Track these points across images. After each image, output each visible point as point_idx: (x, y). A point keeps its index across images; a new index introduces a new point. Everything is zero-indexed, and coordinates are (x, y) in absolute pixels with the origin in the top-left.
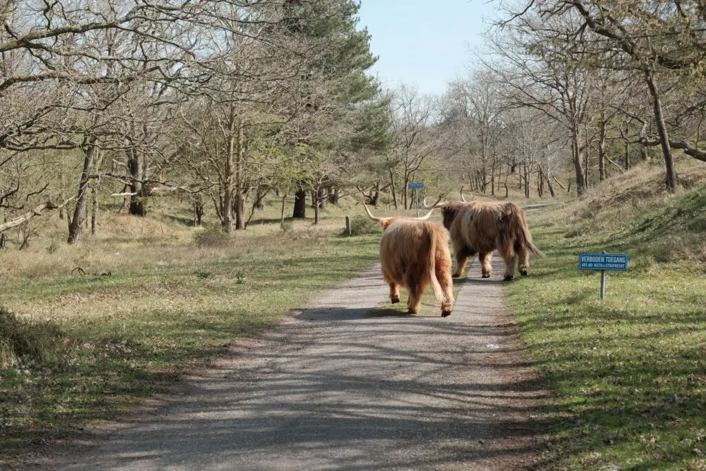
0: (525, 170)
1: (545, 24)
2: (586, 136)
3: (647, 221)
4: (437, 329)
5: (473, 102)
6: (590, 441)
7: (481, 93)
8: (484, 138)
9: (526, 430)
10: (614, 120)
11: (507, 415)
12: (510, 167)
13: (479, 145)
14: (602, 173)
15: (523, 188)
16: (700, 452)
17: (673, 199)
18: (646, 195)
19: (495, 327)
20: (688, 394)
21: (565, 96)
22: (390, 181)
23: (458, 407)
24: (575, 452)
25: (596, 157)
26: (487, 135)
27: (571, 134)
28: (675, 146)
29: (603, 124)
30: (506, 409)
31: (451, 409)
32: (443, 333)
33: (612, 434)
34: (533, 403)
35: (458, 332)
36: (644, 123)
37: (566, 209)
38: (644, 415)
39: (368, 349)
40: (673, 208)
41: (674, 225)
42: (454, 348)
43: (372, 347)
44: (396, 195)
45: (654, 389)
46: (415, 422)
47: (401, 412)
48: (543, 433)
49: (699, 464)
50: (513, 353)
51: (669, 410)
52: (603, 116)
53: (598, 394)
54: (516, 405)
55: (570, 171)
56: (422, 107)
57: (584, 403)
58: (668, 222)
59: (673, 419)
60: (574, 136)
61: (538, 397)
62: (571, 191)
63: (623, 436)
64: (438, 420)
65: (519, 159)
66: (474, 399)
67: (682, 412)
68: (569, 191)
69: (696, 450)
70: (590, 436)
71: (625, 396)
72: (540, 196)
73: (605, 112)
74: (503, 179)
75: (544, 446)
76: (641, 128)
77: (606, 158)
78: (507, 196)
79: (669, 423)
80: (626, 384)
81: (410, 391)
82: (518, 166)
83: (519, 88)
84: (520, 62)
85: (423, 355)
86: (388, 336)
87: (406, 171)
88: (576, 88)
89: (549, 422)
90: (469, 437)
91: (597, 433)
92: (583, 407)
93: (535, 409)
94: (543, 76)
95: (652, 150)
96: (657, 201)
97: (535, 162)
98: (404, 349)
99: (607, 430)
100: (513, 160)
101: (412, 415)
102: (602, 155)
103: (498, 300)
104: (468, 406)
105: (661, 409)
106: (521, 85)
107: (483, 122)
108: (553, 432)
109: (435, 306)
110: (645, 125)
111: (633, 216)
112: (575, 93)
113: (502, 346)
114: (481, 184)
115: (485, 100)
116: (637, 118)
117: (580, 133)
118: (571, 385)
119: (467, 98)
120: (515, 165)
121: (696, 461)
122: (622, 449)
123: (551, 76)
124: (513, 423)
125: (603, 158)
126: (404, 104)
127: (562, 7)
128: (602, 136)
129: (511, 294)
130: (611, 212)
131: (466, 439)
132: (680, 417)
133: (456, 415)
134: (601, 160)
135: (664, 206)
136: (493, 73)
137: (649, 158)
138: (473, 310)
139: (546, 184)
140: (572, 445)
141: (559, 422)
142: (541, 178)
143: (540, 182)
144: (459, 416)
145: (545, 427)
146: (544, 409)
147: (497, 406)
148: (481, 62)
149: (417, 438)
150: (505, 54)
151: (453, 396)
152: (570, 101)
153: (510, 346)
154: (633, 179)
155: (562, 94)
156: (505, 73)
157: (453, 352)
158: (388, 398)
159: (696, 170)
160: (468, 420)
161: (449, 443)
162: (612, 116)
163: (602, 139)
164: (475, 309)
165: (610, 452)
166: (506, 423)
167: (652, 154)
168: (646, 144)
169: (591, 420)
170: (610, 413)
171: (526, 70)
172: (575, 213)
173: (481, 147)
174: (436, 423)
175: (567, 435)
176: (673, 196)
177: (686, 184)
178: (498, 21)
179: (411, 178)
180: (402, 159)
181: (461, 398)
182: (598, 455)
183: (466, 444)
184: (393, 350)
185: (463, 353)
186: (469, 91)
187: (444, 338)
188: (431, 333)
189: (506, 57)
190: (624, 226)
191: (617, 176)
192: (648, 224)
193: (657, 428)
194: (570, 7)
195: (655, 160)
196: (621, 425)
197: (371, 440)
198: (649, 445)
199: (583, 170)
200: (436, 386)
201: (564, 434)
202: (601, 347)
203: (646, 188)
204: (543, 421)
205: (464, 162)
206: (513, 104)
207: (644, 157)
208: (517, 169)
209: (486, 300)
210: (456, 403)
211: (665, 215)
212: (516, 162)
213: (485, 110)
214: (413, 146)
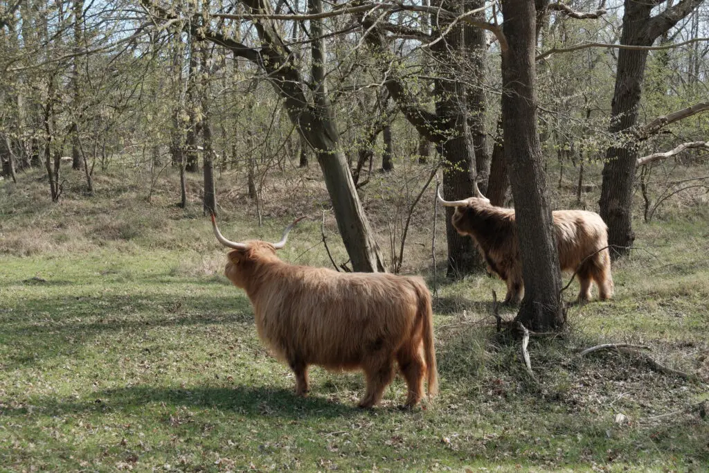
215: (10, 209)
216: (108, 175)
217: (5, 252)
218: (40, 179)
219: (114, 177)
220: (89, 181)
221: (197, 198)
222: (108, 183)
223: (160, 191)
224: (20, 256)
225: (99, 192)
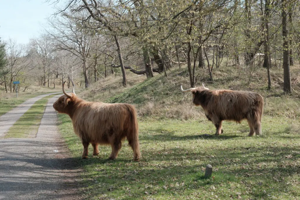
0: (62, 77)
1: (73, 15)
2: (89, 63)
3: (116, 99)
4: (31, 144)
5: (40, 47)
6: (102, 190)
7: (44, 44)
8: (45, 62)
9: (74, 186)
10: (101, 56)
11: (65, 180)
12: (56, 76)
13: (43, 66)
14: (95, 79)
15: (61, 84)
16: (147, 193)
17: (126, 90)
18: (115, 88)
19: (56, 143)
20: (140, 170)
21: (81, 46)
22: (4, 80)
23: (44, 177)
24: (96, 195)
25: (93, 72)
26: (46, 61)
27: (83, 62)
28: (126, 68)
29: (96, 58)
30: (65, 177)
31: (41, 178)
32: (34, 145)
33: (111, 187)
34: (76, 175)
35: (40, 145)
36: (113, 58)
37: (80, 93)
38: (123, 179)
39: (2, 153)
40: (126, 94)
41: (127, 100)
42: (39, 152)
43: (4, 152)
44: (7, 86)
45: (125, 168)
46: (26, 183)
47: (20, 179)
48: (82, 187)
49: (147, 198)
50: (65, 154)
51: (133, 176)
52: (96, 55)
53: (103, 170)
54: (69, 175)
55: (81, 78)
56: (19, 49)
57: (98, 174)
58: (125, 99)
59: (135, 180)
60: (84, 63)
61: (78, 172)
62: (81, 86)
63: (115, 187)
64: (36, 182)
65: (59, 72)
66: (51, 173)
67: (138, 177)
68: (80, 86)
69: (146, 192)
70: (101, 188)
71: (114, 171)
72: (69, 88)
73: (97, 53)
74: (53, 80)
75: (83, 192)
76: (112, 60)
77: (97, 72)
78: (54, 88)
79: (133, 182)
80: (114, 166)
81: (23, 170)
82: (59, 75)
83: (61, 42)
84: (62, 31)
85: (26, 155)
86: (10, 147)
87: (11, 76)
88: (85, 42)
89: (83, 182)
90: (50, 189)
91: (104, 186)
92: (97, 176)
93: (77, 177)
94: (71, 37)
95: (116, 70)
96: (120, 90)
97: (67, 74)
98: (18, 153)
99: (108, 185)
100: (57, 73)
101: (25, 181)
102: (95, 71)
103: (56, 132)
104: (48, 176)
105: (129, 176)
106: (62, 41)
107: (45, 56)
108: (86, 186)
109: (29, 134)
110: (114, 59)
111: (109, 96)
112: (85, 45)
113: (60, 151)
114: (43, 82)
115: (46, 47)
116: (110, 56)
117: (87, 61)
118: (91, 167)
119: (38, 45)
120: (58, 74)
121: (146, 197)
122: (116, 193)
123: (75, 37)
124: (69, 183)
125: (96, 72)
126: (10, 47)
127: (80, 9)
128: (96, 63)
129: (61, 129)
130: (100, 95)
131: (49, 190)
132: (138, 179)
133: (43, 180)
134: (95, 73)
135: (122, 93)
136: (50, 35)
137: (115, 73)
138: (46, 136)
139: (71, 83)
140: (95, 192)
141: (88, 182)
142: (69, 80)
143: (68, 82)
144: (45, 181)
145: (82, 184)
146: (81, 177)
147: (61, 176)
148: (45, 30)
149: (28, 190)
150: (55, 27)
151: (41, 172)
152: (83, 48)
153: (63, 151)
154: (109, 81)
155: (79, 45)
156: (55, 36)
157: (39, 154)
158: (13, 173)
159: (134, 78)
160: (49, 182)
161: (42, 192)
162: (100, 55)
163: (96, 64)
164: (47, 135)
165: (111, 194)
166: (66, 183)
167: (116, 71)
168: (114, 67)
169: (101, 181)
170: (109, 178)
171: (64, 34)
172: (85, 95)
173: (43, 67)
174: (35, 184)
175: (92, 187)
176: (126, 88)
177: (131, 84)
178: (54, 13)
179: (13, 79)
180: (10, 71)
181: (45, 173)
182: (106, 195)
183: (49, 192)
184: (13, 153)
185: (43, 154)
186: (38, 42)
187: (35, 147)
188: (29, 146)
189: (56, 28)
190: (106, 101)
191: (102, 80)
192: (116, 100)
193: (129, 184)
194: (83, 9)
195: (117, 74)
196: (114, 183)
197: (8, 192)
198: (126, 191)
199: (88, 77)
200: (34, 168)
201: (91, 187)
202: (102, 151)
203: (115, 85)
204: (81, 182)
205: (36, 73)
206: (58, 48)
207: (113, 73)
208: (59, 77)
209: (51, 131)
210: (43, 175)
211: (123, 96)
212: (58, 73)
213: (45, 51)
214: (14, 66)
215: (166, 92)
216: (220, 71)
217: (171, 118)
218: (180, 74)
219: (224, 72)
220: (210, 74)
221: (276, 84)
222: (221, 75)
223: (253, 80)
224: (181, 120)
225: (216, 81)
